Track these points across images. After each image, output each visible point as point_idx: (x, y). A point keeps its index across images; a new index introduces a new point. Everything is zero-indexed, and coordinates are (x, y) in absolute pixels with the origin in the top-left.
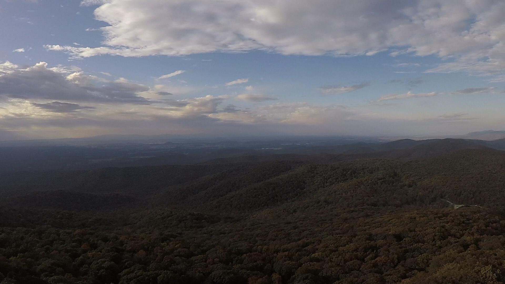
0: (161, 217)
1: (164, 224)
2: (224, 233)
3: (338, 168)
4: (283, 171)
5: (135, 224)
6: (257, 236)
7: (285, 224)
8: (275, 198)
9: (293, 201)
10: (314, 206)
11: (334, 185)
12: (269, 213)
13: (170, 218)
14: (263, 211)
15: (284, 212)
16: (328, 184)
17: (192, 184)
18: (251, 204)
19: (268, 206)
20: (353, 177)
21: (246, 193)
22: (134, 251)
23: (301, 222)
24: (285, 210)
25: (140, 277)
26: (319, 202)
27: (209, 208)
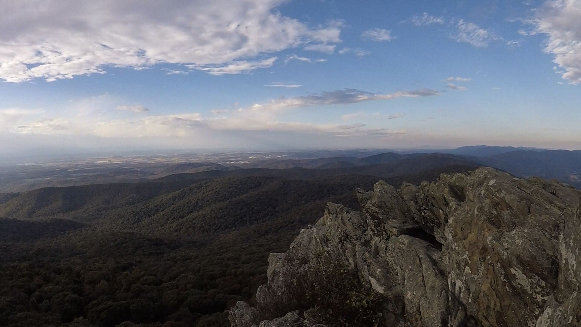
0: (114, 244)
1: (119, 252)
2: (191, 259)
3: (313, 185)
4: (252, 188)
5: (84, 253)
6: (228, 259)
7: (258, 246)
8: (244, 219)
9: (264, 222)
10: (288, 227)
11: (309, 203)
12: (238, 235)
13: (124, 245)
14: (230, 234)
15: (254, 234)
16: (302, 202)
17: (147, 205)
18: (217, 226)
19: (236, 228)
20: (331, 194)
21: (210, 214)
22: (94, 282)
23: (274, 244)
24: (256, 231)
25: (110, 308)
26: (292, 223)
27: (168, 232)
